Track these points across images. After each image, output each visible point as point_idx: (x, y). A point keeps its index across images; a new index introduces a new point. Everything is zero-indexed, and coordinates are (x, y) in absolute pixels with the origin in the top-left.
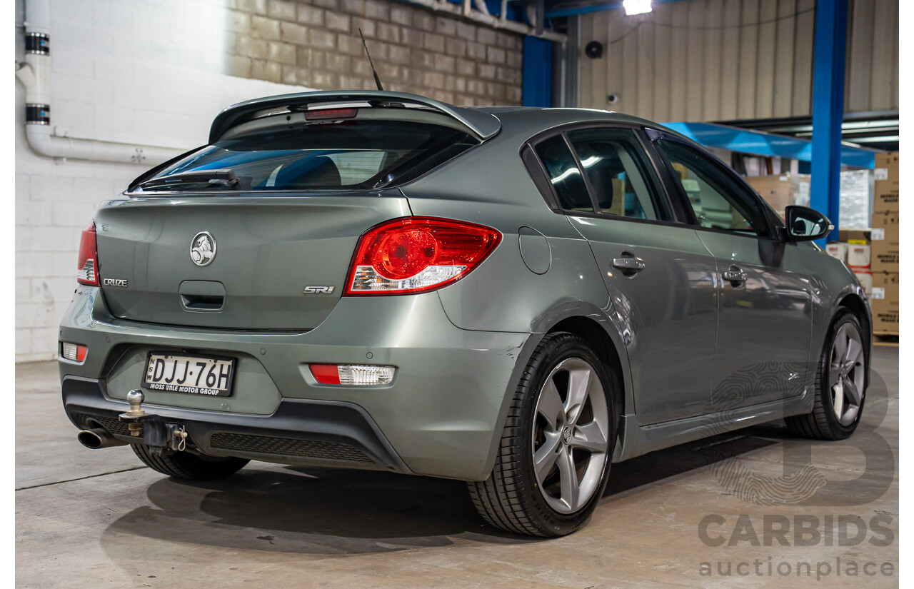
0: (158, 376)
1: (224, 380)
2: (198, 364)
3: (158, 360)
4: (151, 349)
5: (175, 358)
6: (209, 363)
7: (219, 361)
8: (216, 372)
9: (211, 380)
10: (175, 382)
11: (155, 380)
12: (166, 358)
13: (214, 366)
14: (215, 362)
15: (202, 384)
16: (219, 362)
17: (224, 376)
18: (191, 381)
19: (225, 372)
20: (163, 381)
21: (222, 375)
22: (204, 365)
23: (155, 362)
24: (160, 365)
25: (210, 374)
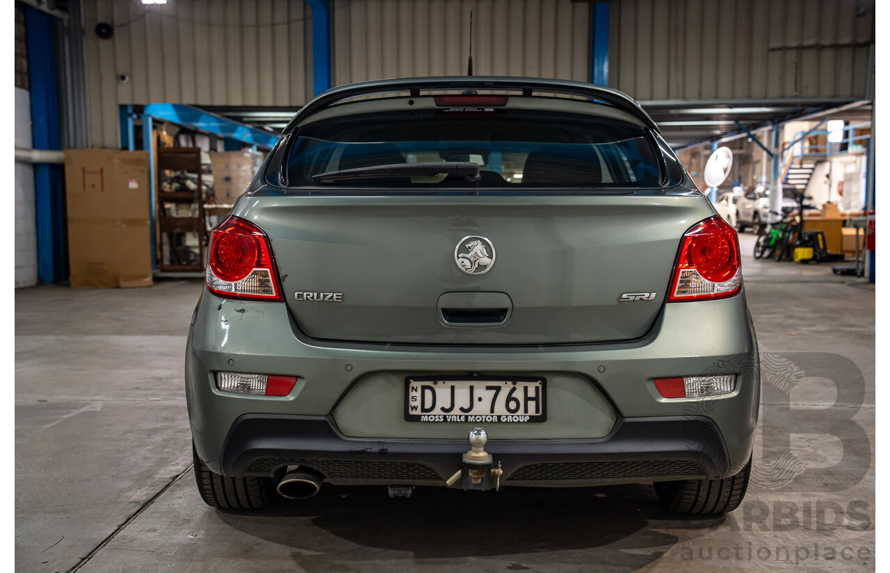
0: (428, 405)
1: (532, 405)
2: (488, 388)
3: (422, 386)
4: (407, 375)
5: (450, 383)
6: (506, 387)
7: (519, 383)
8: (519, 394)
9: (513, 405)
10: (456, 411)
11: (423, 410)
12: (435, 383)
13: (514, 390)
14: (514, 384)
15: (500, 408)
16: (520, 386)
17: (532, 399)
18: (481, 409)
19: (532, 393)
20: (437, 411)
21: (527, 399)
22: (498, 389)
23: (419, 390)
24: (428, 393)
25: (509, 399)
